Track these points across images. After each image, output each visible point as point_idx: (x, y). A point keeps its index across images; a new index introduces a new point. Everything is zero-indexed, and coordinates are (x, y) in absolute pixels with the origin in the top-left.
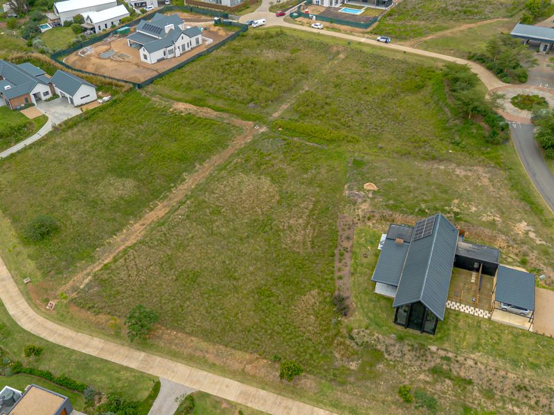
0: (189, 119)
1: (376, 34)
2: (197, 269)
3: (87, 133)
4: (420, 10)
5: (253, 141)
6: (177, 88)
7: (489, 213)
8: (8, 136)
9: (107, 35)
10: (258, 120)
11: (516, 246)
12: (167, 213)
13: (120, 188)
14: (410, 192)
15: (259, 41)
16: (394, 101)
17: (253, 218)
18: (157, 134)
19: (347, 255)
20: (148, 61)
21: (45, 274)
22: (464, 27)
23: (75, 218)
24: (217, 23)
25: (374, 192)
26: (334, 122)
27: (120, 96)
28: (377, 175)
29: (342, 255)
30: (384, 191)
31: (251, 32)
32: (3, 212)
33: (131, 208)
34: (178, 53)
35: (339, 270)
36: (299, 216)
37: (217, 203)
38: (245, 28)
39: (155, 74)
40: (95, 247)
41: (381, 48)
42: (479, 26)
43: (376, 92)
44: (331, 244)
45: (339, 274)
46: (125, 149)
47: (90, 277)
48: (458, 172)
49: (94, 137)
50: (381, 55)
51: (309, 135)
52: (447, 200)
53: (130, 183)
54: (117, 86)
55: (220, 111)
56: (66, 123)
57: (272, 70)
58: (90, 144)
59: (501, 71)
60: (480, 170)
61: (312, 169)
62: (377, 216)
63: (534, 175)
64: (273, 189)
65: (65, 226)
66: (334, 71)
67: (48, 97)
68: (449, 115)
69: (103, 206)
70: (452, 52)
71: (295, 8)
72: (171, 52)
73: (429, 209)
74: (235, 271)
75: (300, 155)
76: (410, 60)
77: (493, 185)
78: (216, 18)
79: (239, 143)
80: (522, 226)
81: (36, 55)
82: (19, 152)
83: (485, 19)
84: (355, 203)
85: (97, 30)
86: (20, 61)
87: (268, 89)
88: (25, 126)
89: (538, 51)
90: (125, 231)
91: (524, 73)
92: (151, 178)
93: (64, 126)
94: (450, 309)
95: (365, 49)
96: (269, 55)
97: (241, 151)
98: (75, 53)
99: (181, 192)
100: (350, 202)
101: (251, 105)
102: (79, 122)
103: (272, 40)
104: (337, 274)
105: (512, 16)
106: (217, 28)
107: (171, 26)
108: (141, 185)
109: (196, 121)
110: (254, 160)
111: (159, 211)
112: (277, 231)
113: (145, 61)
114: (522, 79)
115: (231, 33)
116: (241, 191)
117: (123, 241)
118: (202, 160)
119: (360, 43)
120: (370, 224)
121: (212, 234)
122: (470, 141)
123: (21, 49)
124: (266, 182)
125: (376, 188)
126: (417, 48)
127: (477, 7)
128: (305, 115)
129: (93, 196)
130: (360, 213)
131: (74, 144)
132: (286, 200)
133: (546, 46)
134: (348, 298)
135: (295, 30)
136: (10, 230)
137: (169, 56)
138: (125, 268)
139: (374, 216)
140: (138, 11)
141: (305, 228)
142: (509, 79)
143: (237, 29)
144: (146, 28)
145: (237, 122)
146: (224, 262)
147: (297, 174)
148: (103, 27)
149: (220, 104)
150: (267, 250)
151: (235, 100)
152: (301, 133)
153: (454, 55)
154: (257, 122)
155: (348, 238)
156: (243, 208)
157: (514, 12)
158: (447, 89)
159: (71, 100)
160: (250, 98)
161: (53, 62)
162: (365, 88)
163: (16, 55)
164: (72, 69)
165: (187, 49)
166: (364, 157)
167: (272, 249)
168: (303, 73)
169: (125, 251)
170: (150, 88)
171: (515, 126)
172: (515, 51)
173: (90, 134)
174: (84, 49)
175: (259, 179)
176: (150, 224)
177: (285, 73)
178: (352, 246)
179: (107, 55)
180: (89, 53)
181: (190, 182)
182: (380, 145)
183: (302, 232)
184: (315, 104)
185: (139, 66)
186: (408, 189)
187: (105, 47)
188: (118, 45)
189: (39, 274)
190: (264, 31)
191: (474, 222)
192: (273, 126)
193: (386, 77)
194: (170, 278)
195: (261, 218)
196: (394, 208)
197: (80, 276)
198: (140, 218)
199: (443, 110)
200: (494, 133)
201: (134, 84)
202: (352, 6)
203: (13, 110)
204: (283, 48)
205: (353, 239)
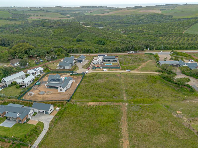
1: (124, 69)
4: (127, 61)
5: (128, 108)
6: (82, 98)
9: (33, 86)
10: (122, 101)
12: (130, 142)
13: (103, 139)
15: (92, 78)
17: (160, 133)
18: (94, 115)
22: (144, 64)
25: (182, 114)
27: (66, 106)
28: (176, 108)
30: (184, 112)
31: (86, 75)
33: (115, 145)
36: (173, 127)
37: (143, 132)
38: (83, 74)
41: (130, 73)
42: (147, 63)
43: (145, 85)
46: (88, 124)
48: (193, 102)
49: (70, 124)
50: (133, 75)
51: (144, 102)
53: (104, 136)
54: (58, 103)
55: (106, 102)
58: (71, 127)
61: (157, 112)
64: (154, 121)
66: (126, 82)
67: (33, 114)
68: (173, 87)
71: (91, 66)
72: (68, 87)
75: (148, 109)
78: (70, 73)
79: (124, 110)
84: (181, 118)
88: (36, 128)
92: (109, 131)
93: (53, 124)
96: (100, 81)
97: (128, 113)
99: (125, 133)
100: (179, 118)
101: (114, 97)
103: (96, 76)
105: (152, 59)
108: (109, 135)
109: (102, 107)
110: (137, 114)
111: (126, 142)
112: (172, 134)
113: (61, 92)
116: (146, 126)
118: (119, 120)
120: (192, 123)
121: (154, 143)
122: (187, 93)
124: (149, 120)
125: (181, 112)
127: (141, 58)
128: (135, 96)
129: (95, 146)
130: (186, 121)
131: (65, 129)
139: (190, 121)
141: (179, 131)
143: (82, 76)
144: (52, 80)
145: (116, 104)
147: (154, 114)
148: (28, 84)
149: (103, 99)
150: (178, 142)
151: (108, 97)
152: (140, 102)
153: (151, 71)
155: (193, 129)
156: (153, 131)
158: (164, 80)
159: (46, 112)
160: (111, 95)
166: (166, 104)
168: (117, 84)
170: (72, 100)
173: (67, 123)
174: (29, 93)
175: (146, 120)
179: (42, 93)
180: (33, 94)
181: (124, 129)
185: (60, 94)
186: (189, 110)
187: (37, 91)
188: (41, 89)
192: (129, 102)
193: (142, 81)
195: (162, 132)
196: (193, 116)
198: (122, 147)
199: (170, 86)
201: (67, 100)
202: (107, 63)
203: (23, 123)
204: (102, 78)
205: (195, 129)
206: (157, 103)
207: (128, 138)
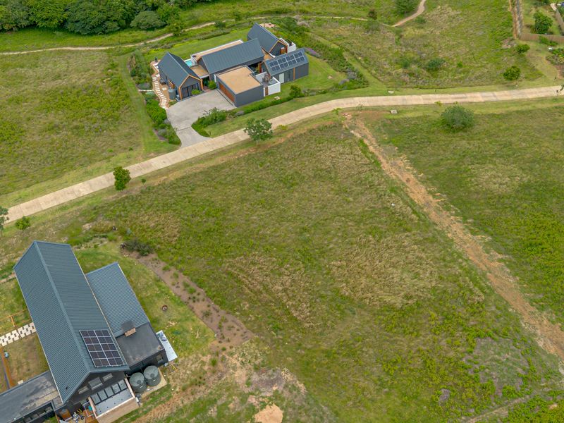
19: (185, 296)
35: (175, 275)
94: (28, 323)
111: (422, 196)
178: (192, 309)
205: (202, 320)
207: (425, 210)
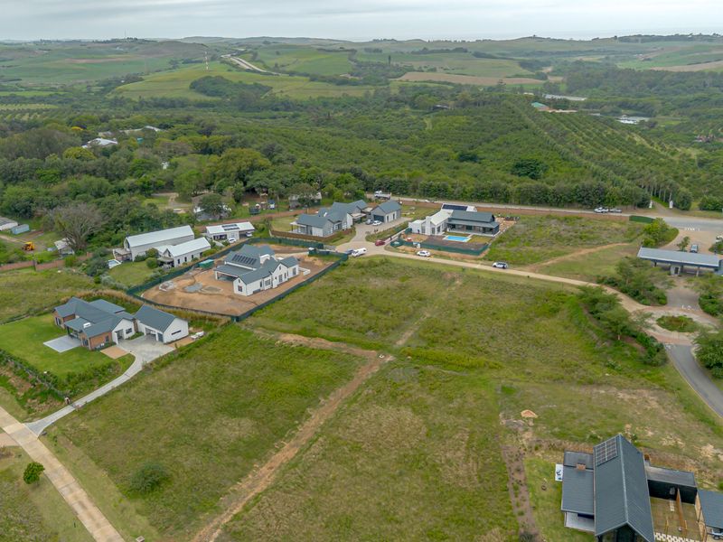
0: (301, 351)
1: (490, 260)
2: (348, 513)
3: (185, 371)
4: (532, 236)
5: (380, 370)
6: (281, 319)
7: (668, 437)
8: (91, 378)
9: (188, 269)
10: (382, 348)
11: (708, 470)
12: (297, 454)
13: (237, 429)
14: (574, 418)
15: (363, 270)
16: (529, 325)
17: (402, 453)
18: (268, 368)
19: (522, 488)
20: (244, 293)
21: (162, 531)
22: (584, 252)
23: (187, 465)
24: (311, 254)
25: (534, 420)
26: (471, 349)
27: (218, 330)
28: (533, 402)
29: (516, 488)
30: (545, 419)
31: (351, 261)
32: (96, 464)
33: (254, 451)
34: (276, 283)
35: (518, 506)
36: (456, 448)
37: (355, 439)
38: (345, 257)
39: (252, 306)
40: (217, 496)
41: (500, 274)
42: (600, 251)
43: (507, 317)
44: (501, 477)
45: (520, 509)
46: (234, 386)
47: (219, 531)
48: (621, 395)
49: (193, 375)
50: (502, 280)
51: (444, 363)
52: (618, 426)
53: (247, 423)
54: (210, 320)
55: (335, 341)
56: (157, 361)
57: (385, 297)
58: (190, 383)
59: (637, 293)
60: (646, 393)
61: (456, 397)
62: (545, 444)
63: (706, 396)
64: (418, 420)
65: (178, 474)
66: (455, 297)
67: (130, 335)
68: (595, 337)
69: (219, 450)
70: (578, 276)
71: (395, 237)
72: (268, 283)
73: (601, 435)
74: (395, 514)
75: (438, 383)
76: (535, 285)
77: (664, 408)
78: (311, 249)
79: (365, 374)
80: (709, 450)
81: (108, 291)
82: (106, 395)
83: (604, 244)
84: (516, 433)
85: (176, 263)
86: (89, 298)
87: (385, 317)
88: (110, 367)
89: (670, 274)
90: (250, 476)
91: (662, 294)
92: (270, 416)
93: (155, 366)
95: (482, 275)
96: (377, 284)
97: (368, 383)
98: (155, 288)
99: (309, 430)
100: (509, 431)
101: (370, 333)
102: (173, 360)
103: (377, 268)
104: (517, 510)
105: (631, 241)
106: (312, 258)
107: (267, 256)
108: (261, 424)
109: (311, 352)
110: (387, 391)
111: (287, 452)
112: (434, 466)
113: (240, 293)
114: (661, 300)
115: (329, 263)
116: (381, 425)
117: (249, 487)
118: (326, 394)
119: (475, 270)
120: (538, 454)
121: (357, 473)
122: (625, 363)
123: (87, 287)
124: (407, 414)
125: (536, 416)
126: (539, 273)
127: (592, 233)
128: (433, 342)
129: (204, 439)
130: (525, 443)
131: (172, 384)
132: (436, 432)
133: (677, 269)
134: (536, 534)
135: (400, 258)
136: (109, 483)
137: (266, 288)
138: (261, 517)
139: (540, 446)
140: (219, 244)
141: (466, 461)
142: (648, 301)
143: (336, 260)
144: (237, 259)
145: (358, 351)
146: (380, 504)
147: (440, 403)
148: (182, 261)
149: (334, 333)
150: (427, 488)
151: (350, 329)
152: (435, 361)
153: (581, 279)
154: (380, 351)
155: (518, 470)
156: (387, 442)
157: (632, 237)
158: (586, 312)
159: (161, 336)
160: (367, 326)
161: (130, 298)
162: (494, 314)
163: (83, 292)
164: (156, 304)
165: (284, 280)
166: (512, 384)
167: (434, 486)
168: (420, 299)
169: (256, 498)
170: (250, 321)
171: (669, 347)
172: (648, 272)
173: (189, 372)
174: (165, 283)
175: (399, 410)
176: (280, 467)
177: (401, 300)
178: (525, 479)
179: (192, 289)
180: (170, 287)
181: (316, 419)
182: (527, 370)
183: (465, 465)
184: (443, 331)
185: (233, 298)
186: (571, 415)
187: (188, 281)
188: (203, 278)
189: (154, 531)
190: (367, 260)
191: (656, 447)
192: (401, 355)
193: (513, 302)
194: (319, 525)
195: (411, 453)
196: (561, 436)
197: (206, 529)
198: (266, 460)
199: (586, 334)
200: (650, 353)
201: (232, 317)
202: (456, 234)
203: (93, 350)
204: (391, 276)
205: (524, 471)
206: (486, 375)
207: (304, 443)
